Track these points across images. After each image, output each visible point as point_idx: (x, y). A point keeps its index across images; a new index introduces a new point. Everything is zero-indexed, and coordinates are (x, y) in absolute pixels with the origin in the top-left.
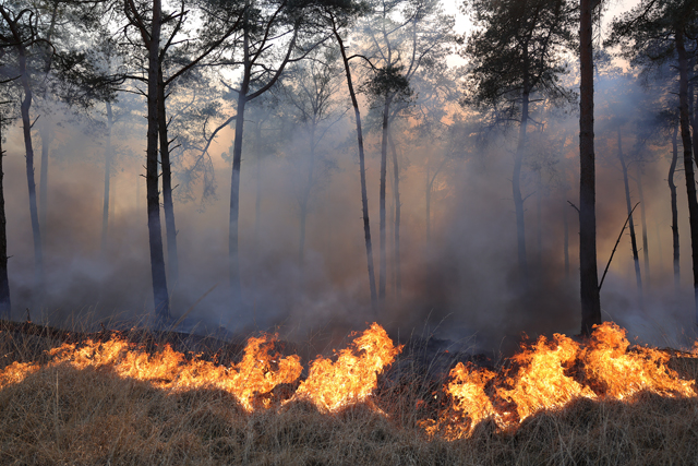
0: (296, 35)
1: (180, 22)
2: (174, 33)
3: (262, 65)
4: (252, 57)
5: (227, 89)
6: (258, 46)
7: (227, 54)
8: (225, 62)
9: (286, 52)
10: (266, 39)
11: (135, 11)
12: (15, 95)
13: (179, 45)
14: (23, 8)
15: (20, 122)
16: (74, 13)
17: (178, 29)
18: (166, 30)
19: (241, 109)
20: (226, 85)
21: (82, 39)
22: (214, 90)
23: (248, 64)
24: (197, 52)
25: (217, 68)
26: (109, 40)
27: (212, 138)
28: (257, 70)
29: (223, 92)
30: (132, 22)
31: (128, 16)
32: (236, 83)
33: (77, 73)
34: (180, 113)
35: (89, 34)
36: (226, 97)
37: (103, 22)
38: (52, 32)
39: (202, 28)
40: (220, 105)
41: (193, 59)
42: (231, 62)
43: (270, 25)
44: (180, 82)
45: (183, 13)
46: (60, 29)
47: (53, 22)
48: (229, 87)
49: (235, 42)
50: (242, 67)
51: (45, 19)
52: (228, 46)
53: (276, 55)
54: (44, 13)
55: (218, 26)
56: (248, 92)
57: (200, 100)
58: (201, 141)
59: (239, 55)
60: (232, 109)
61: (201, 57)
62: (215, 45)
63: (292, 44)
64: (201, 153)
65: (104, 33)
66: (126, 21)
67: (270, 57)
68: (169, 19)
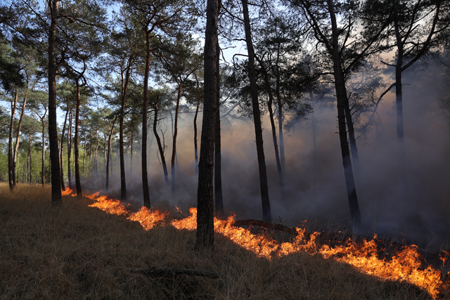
0: (438, 11)
1: (349, 31)
2: (346, 40)
3: (412, 43)
4: (403, 39)
5: (386, 67)
6: (406, 30)
7: (384, 43)
8: (382, 48)
9: (431, 27)
10: (413, 23)
11: (321, 34)
12: (264, 99)
13: (350, 46)
14: (263, 53)
15: (269, 113)
16: (288, 47)
17: (348, 36)
18: (341, 39)
19: (398, 78)
20: (385, 63)
21: (294, 59)
22: (376, 70)
23: (400, 44)
24: (362, 47)
25: (378, 53)
26: (308, 55)
27: (378, 102)
28: (408, 47)
29: (383, 69)
30: (320, 41)
31: (317, 38)
32: (392, 61)
33: (293, 79)
34: (355, 90)
35: (296, 56)
36: (386, 72)
37: (304, 46)
38: (278, 61)
39: (364, 30)
40: (381, 78)
41: (360, 53)
42: (387, 47)
43: (415, 11)
44: (353, 70)
45: (350, 25)
46: (282, 58)
47: (278, 55)
48: (387, 64)
49: (389, 32)
50: (396, 48)
51: (274, 55)
52: (384, 37)
53: (422, 32)
54: (273, 52)
55: (375, 25)
56: (402, 65)
57: (366, 79)
58: (371, 105)
59: (393, 40)
60: (391, 80)
61: (366, 49)
62: (375, 39)
63: (436, 19)
64: (372, 113)
65: (304, 53)
66: (317, 41)
67: (416, 35)
68: (341, 31)
